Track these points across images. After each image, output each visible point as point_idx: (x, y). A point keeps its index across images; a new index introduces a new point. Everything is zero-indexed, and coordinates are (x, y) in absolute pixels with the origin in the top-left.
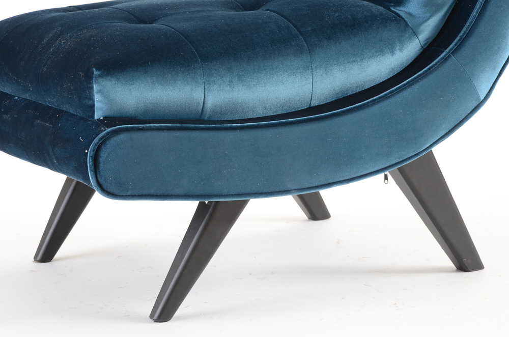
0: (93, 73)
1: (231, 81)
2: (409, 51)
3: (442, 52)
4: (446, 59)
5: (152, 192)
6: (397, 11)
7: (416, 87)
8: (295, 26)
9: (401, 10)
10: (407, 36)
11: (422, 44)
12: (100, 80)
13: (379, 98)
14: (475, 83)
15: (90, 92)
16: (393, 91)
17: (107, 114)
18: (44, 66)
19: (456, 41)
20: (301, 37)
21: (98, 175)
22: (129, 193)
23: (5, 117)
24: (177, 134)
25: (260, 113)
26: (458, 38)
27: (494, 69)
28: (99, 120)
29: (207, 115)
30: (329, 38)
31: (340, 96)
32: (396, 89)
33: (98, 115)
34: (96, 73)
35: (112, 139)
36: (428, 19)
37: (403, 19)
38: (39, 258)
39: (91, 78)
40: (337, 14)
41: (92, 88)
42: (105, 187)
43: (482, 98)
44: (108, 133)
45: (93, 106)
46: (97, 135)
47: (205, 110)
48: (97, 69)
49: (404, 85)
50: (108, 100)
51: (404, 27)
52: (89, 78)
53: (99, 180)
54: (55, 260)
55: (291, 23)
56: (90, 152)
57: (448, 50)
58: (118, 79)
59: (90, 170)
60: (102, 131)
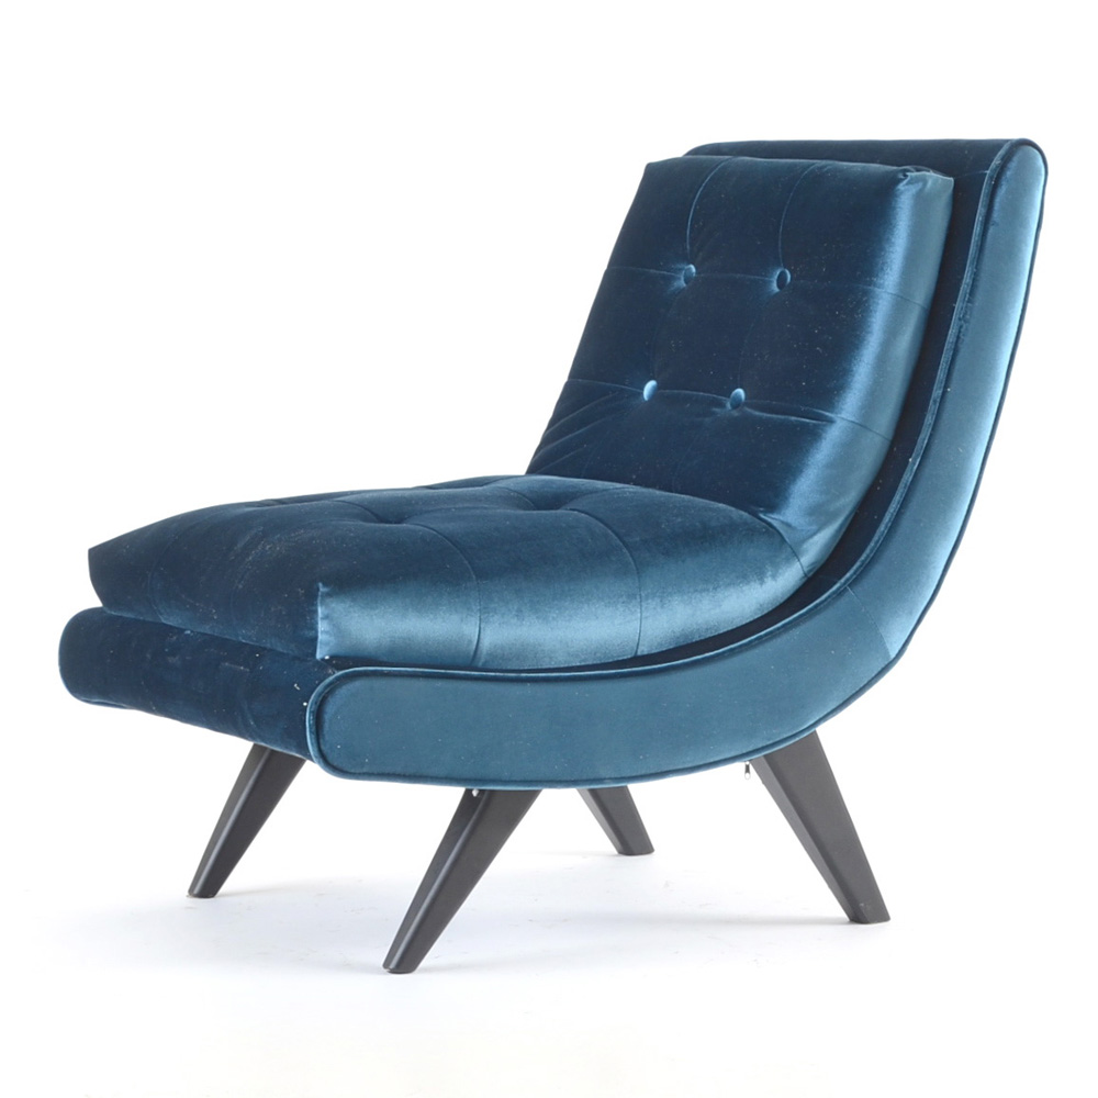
0: (318, 589)
1: (519, 611)
2: (784, 580)
3: (835, 583)
4: (839, 593)
5: (399, 770)
6: (769, 520)
7: (796, 633)
8: (617, 534)
9: (774, 519)
10: (783, 556)
11: (806, 570)
12: (328, 600)
13: (741, 646)
14: (882, 631)
15: (312, 618)
16: (761, 637)
17: (334, 652)
18: (239, 582)
19: (855, 567)
20: (625, 550)
21: (321, 741)
22: (365, 770)
23: (171, 660)
24: (439, 684)
25: (561, 660)
26: (858, 564)
27: (911, 613)
28: (323, 659)
29: (483, 660)
30: (667, 553)
31: (682, 642)
32: (766, 635)
33: (321, 653)
34: (322, 589)
35: (344, 687)
36: (815, 534)
37: (778, 532)
38: (196, 890)
39: (316, 597)
40: (679, 520)
41: (316, 612)
42: (330, 759)
43: (893, 655)
44: (338, 679)
45: (314, 640)
46: (321, 681)
47: (479, 653)
48: (325, 585)
49: (778, 629)
50: (338, 630)
51: (780, 546)
52: (312, 597)
53: (323, 747)
54: (220, 896)
55: (610, 529)
56: (309, 705)
57: (843, 580)
58: (354, 600)
59: (310, 732)
60: (329, 675)
